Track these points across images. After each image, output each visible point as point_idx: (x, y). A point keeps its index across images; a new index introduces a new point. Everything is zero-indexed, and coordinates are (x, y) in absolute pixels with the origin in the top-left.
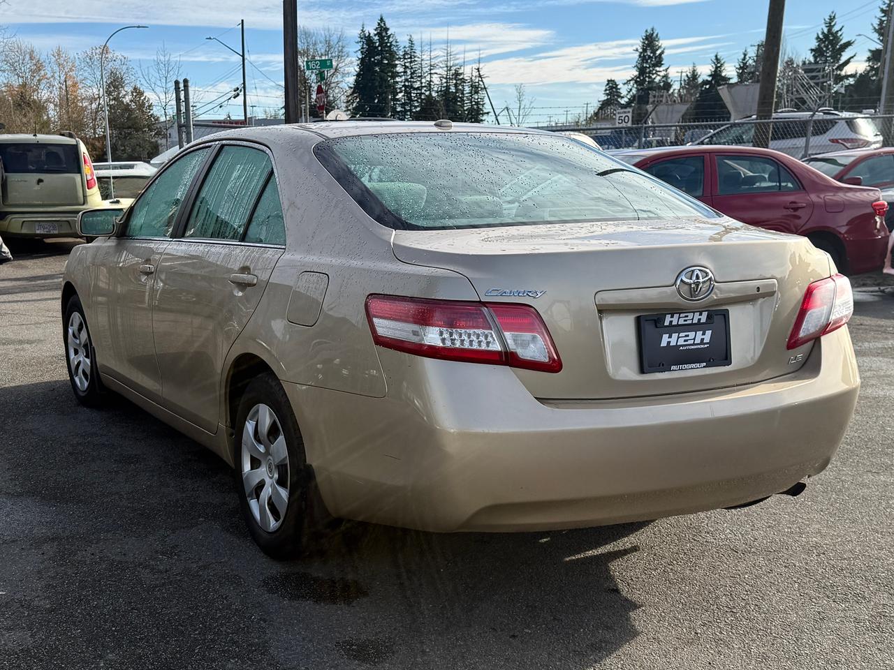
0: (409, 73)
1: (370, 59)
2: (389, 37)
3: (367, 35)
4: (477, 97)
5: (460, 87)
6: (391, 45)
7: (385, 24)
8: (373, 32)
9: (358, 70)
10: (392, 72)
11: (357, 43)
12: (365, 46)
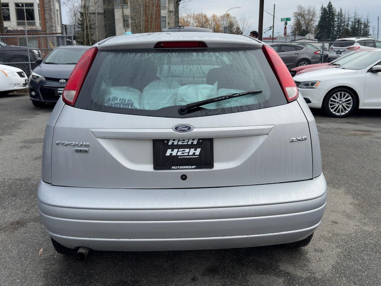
0: (340, 20)
1: (325, 16)
2: (332, 8)
3: (324, 8)
4: (366, 29)
5: (360, 26)
6: (333, 11)
7: (331, 4)
8: (326, 7)
9: (320, 20)
10: (333, 21)
11: (320, 10)
12: (323, 12)
